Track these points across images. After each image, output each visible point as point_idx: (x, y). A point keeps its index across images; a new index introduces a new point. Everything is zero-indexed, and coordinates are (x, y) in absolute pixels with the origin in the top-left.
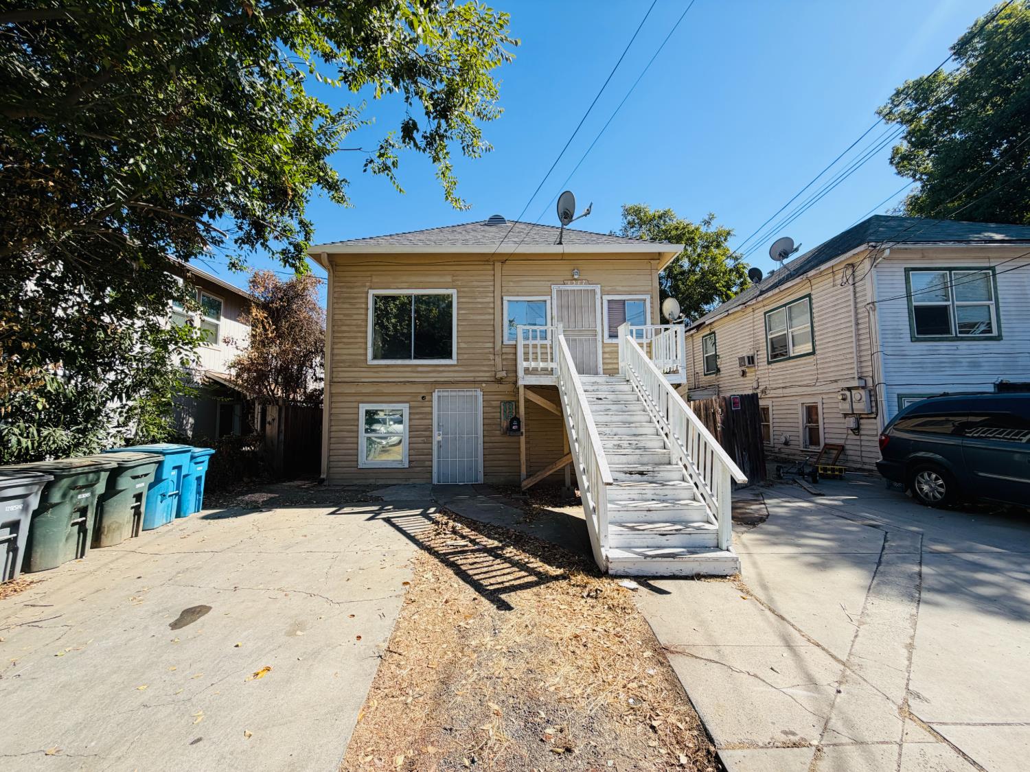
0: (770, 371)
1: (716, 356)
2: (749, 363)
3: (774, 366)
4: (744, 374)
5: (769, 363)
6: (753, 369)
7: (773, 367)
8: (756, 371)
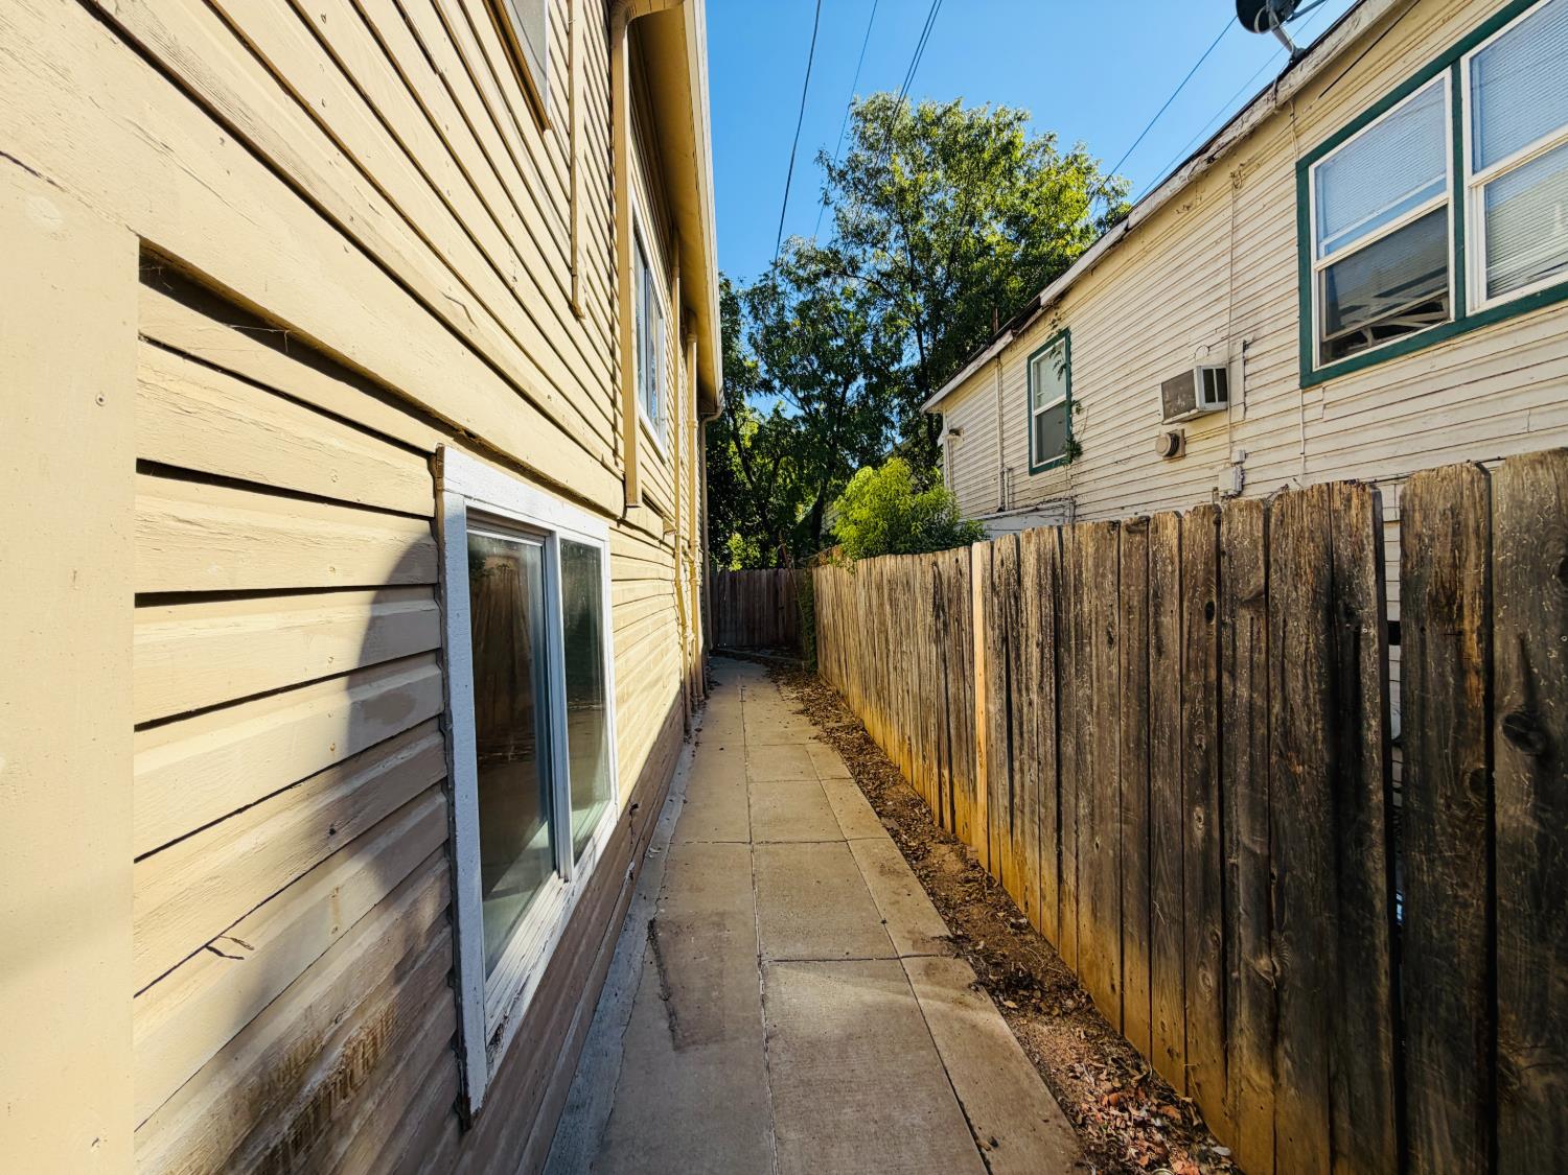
0: (1310, 414)
1: (1069, 405)
2: (1210, 398)
3: (1337, 388)
4: (1176, 447)
5: (1309, 380)
6: (1224, 420)
7: (1330, 396)
8: (1233, 426)
